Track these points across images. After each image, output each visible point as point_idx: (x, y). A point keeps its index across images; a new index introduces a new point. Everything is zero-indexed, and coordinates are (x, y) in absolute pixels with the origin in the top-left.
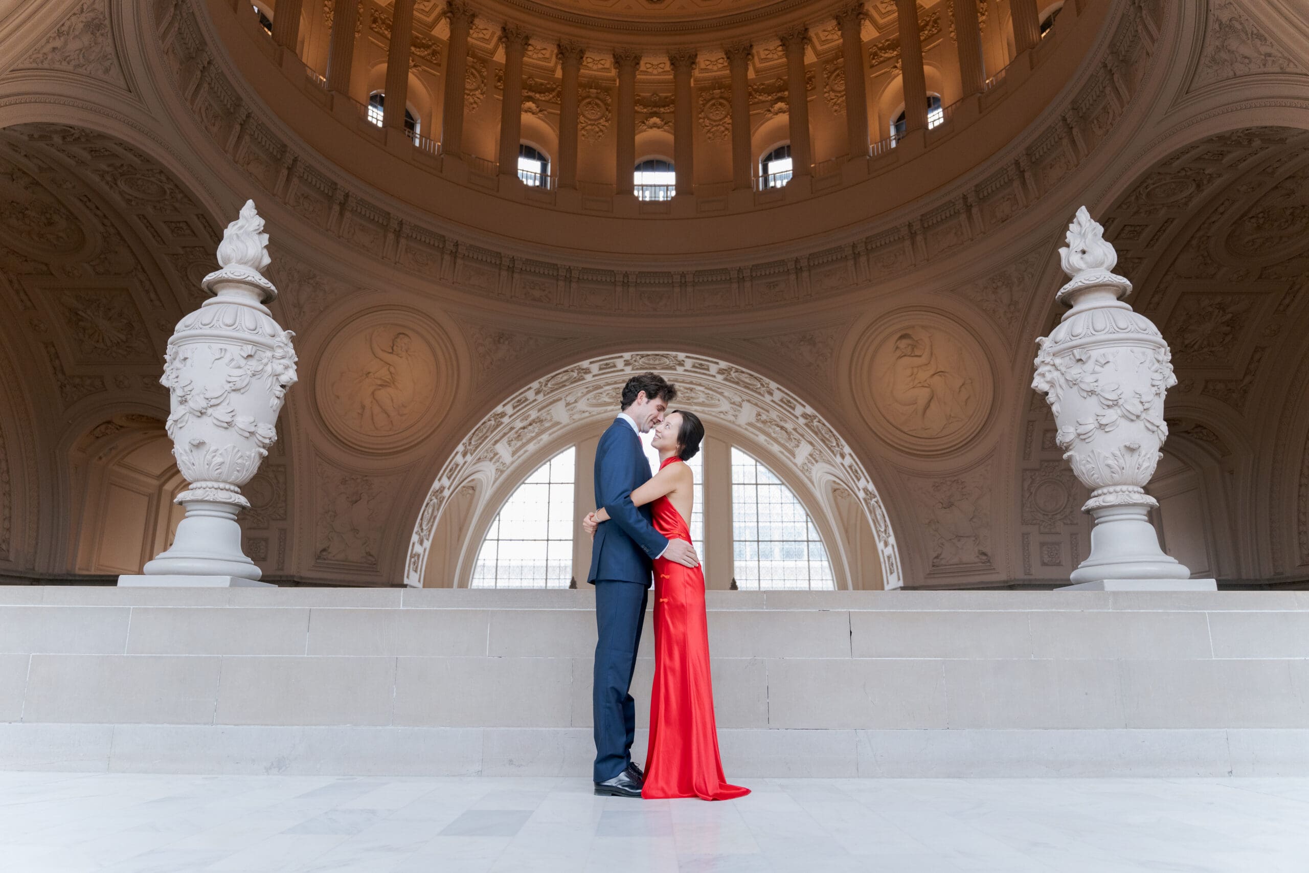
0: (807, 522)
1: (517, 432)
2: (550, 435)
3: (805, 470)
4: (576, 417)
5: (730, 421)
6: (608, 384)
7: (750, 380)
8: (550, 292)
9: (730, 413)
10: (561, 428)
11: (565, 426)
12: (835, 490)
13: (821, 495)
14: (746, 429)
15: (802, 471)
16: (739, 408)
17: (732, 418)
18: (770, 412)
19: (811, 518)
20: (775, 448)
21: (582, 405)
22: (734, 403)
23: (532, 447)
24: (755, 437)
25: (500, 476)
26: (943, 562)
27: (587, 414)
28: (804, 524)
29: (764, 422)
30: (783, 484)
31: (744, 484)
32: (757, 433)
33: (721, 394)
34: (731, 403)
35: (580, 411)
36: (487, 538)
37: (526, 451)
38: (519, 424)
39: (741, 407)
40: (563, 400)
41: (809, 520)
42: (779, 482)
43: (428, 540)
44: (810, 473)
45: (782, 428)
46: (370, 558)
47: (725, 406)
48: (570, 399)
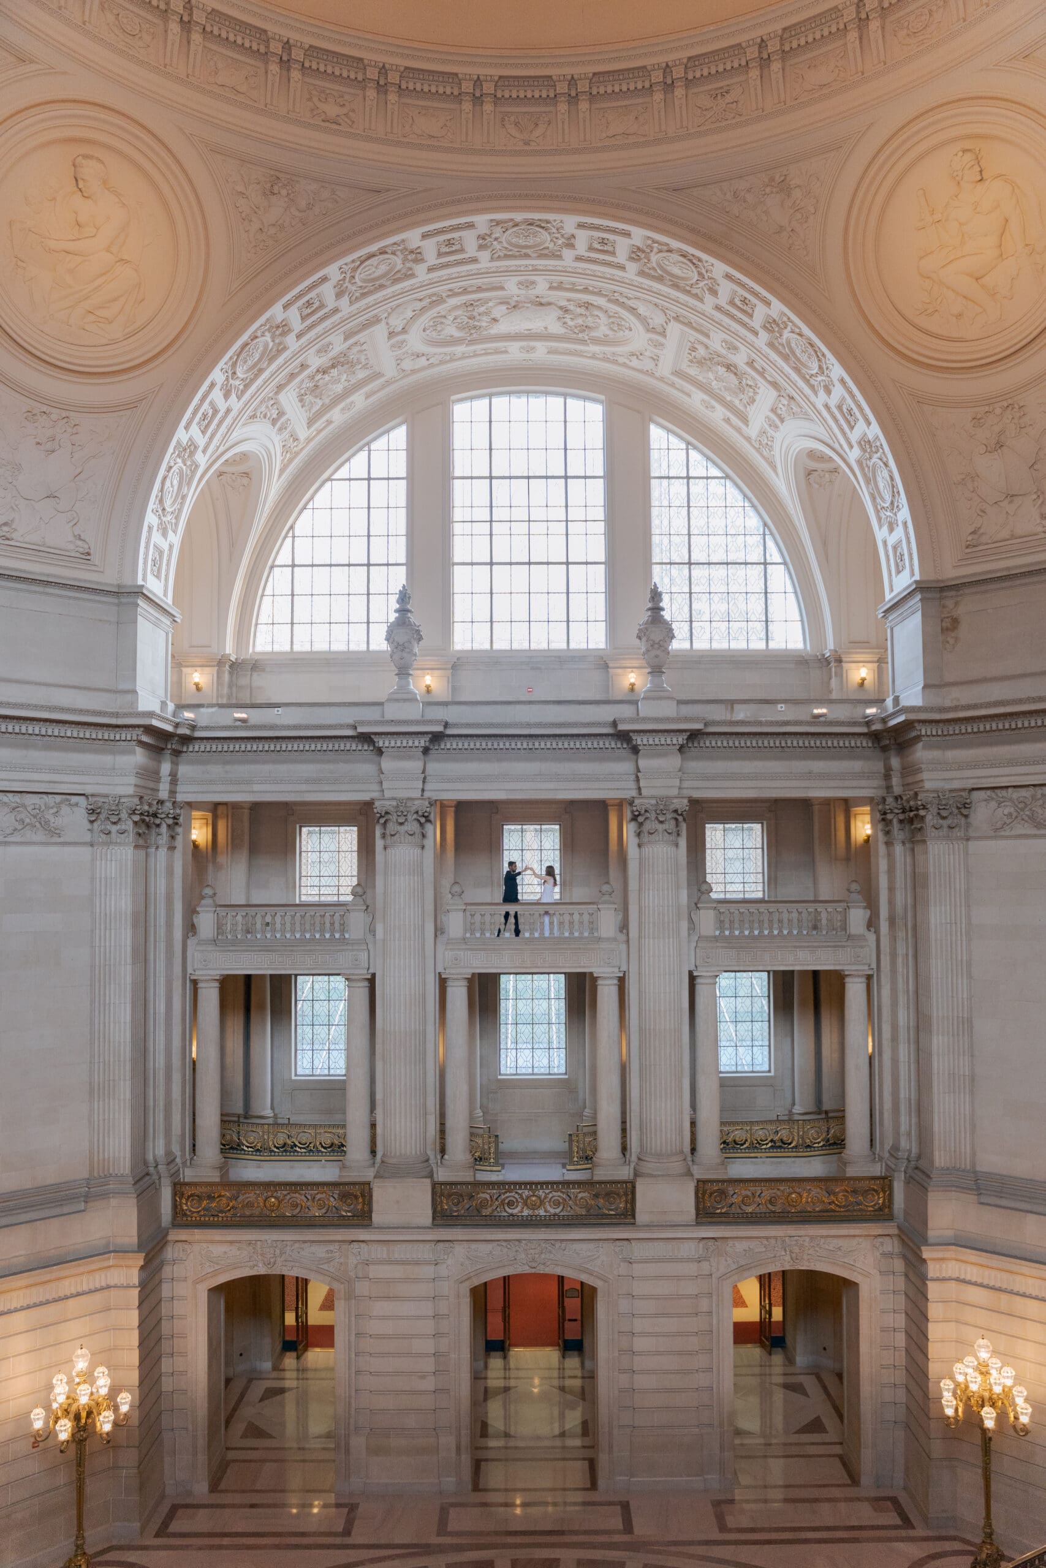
0: (764, 535)
1: (311, 378)
2: (367, 397)
3: (763, 445)
4: (407, 365)
5: (647, 373)
6: (453, 294)
7: (681, 268)
8: (353, 111)
9: (647, 354)
10: (383, 387)
11: (388, 383)
12: (809, 473)
13: (784, 486)
14: (673, 385)
15: (758, 450)
16: (660, 339)
17: (649, 365)
18: (712, 334)
19: (770, 530)
20: (717, 415)
21: (415, 340)
22: (653, 330)
23: (338, 416)
24: (685, 397)
25: (291, 460)
26: (984, 539)
27: (423, 361)
28: (759, 538)
29: (701, 363)
30: (727, 477)
31: (669, 478)
32: (688, 387)
33: (633, 310)
34: (648, 331)
35: (413, 355)
36: (277, 563)
37: (329, 422)
38: (316, 362)
39: (665, 336)
40: (383, 323)
41: (767, 532)
42: (720, 474)
43: (175, 532)
44: (771, 448)
45: (729, 367)
46: (80, 543)
47: (638, 339)
48: (397, 322)
